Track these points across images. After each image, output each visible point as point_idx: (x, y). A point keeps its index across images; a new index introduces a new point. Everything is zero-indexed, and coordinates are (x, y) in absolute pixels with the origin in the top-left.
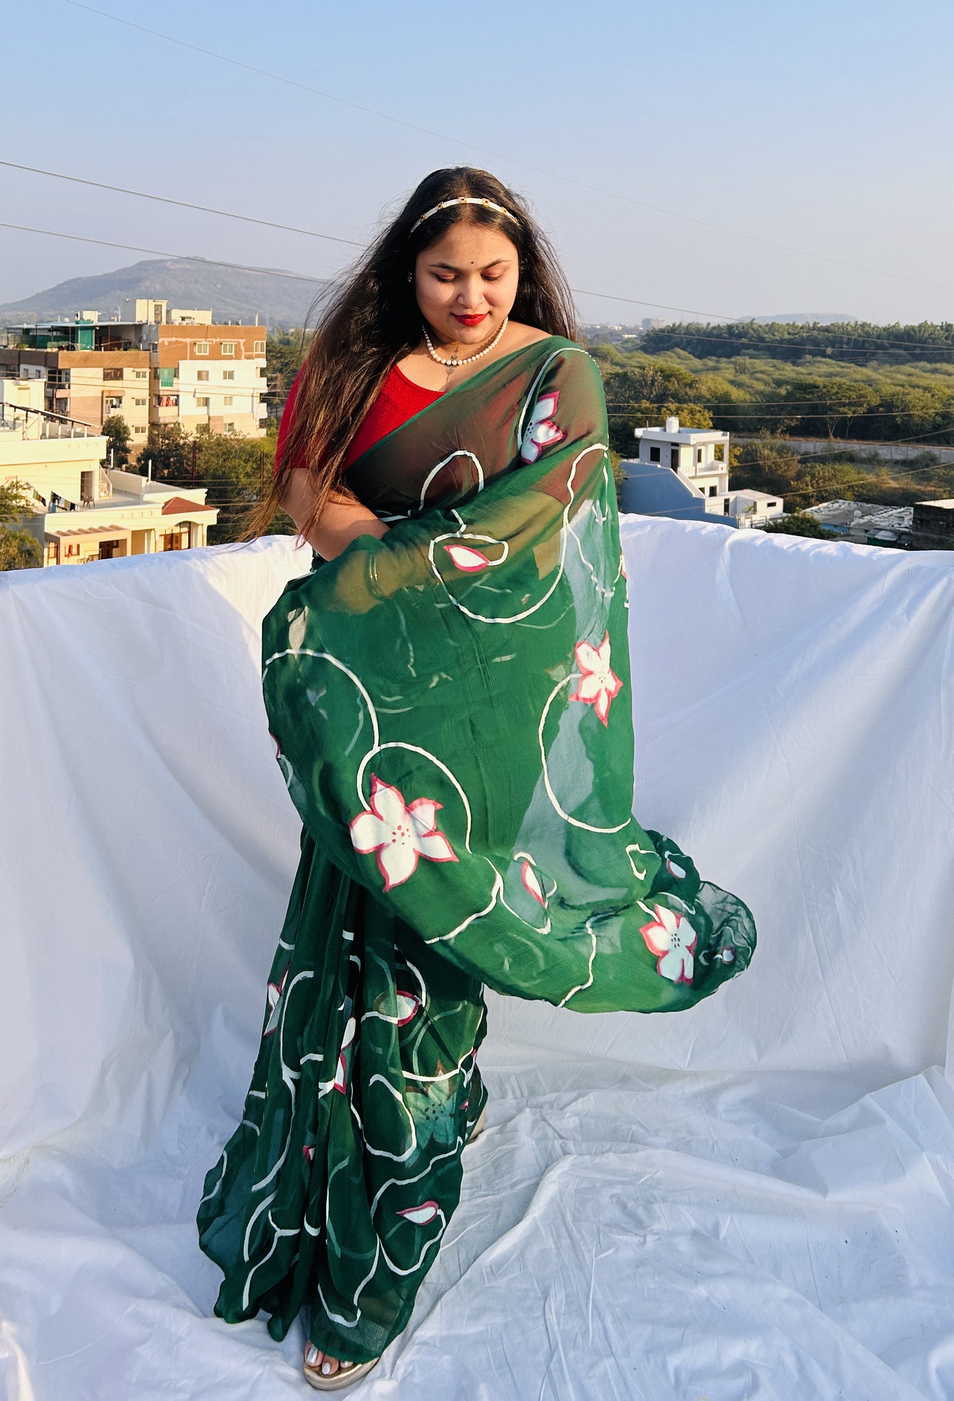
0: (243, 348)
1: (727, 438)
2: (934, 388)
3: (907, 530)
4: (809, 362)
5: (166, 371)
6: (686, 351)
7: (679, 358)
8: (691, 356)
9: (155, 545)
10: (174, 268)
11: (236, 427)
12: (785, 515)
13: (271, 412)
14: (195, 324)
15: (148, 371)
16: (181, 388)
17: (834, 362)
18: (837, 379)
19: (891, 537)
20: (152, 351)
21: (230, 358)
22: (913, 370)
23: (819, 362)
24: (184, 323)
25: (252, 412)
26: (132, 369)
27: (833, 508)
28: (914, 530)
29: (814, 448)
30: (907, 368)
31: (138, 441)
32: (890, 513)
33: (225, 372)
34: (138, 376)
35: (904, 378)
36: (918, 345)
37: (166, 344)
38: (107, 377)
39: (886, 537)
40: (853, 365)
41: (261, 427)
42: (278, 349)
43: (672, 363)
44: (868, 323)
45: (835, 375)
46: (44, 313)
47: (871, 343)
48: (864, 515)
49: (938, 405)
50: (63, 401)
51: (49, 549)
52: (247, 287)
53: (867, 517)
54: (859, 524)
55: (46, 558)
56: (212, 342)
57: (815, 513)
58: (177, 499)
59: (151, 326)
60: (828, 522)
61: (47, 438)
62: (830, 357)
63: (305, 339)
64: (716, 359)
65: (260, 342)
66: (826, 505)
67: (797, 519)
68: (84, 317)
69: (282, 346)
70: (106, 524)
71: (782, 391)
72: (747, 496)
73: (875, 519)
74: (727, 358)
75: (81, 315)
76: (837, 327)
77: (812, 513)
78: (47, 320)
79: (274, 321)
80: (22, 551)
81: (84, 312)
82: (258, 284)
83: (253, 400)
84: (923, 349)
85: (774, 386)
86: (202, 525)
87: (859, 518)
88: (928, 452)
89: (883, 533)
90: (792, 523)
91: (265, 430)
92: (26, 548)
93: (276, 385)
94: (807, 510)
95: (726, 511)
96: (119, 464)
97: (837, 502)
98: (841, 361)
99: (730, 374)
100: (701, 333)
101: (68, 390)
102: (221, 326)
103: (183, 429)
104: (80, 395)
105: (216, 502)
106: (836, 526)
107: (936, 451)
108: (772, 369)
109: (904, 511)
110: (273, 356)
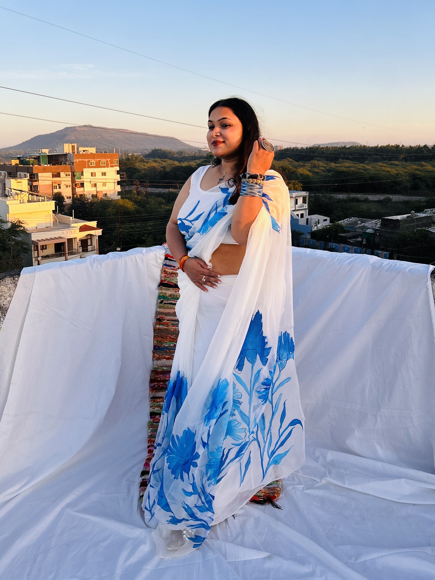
0: (109, 163)
1: (308, 194)
2: (391, 171)
3: (378, 228)
4: (341, 162)
5: (78, 173)
6: (291, 159)
7: (289, 162)
8: (294, 161)
9: (76, 245)
10: (79, 130)
11: (108, 195)
12: (330, 224)
13: (122, 189)
14: (89, 153)
15: (70, 173)
16: (85, 180)
17: (351, 162)
18: (352, 169)
19: (372, 231)
20: (71, 165)
21: (104, 167)
22: (382, 164)
23: (346, 162)
24: (84, 153)
25: (115, 189)
26: (64, 173)
27: (349, 221)
28: (381, 228)
29: (343, 197)
30: (380, 164)
31: (68, 201)
32: (372, 222)
33: (102, 173)
34: (66, 175)
35: (378, 167)
36: (385, 154)
37: (77, 162)
38: (53, 176)
39: (370, 231)
40: (359, 163)
41: (118, 195)
42: (124, 163)
43: (286, 164)
44: (366, 145)
45: (352, 167)
46: (26, 150)
47: (366, 154)
48: (362, 223)
49: (391, 178)
50: (36, 187)
51: (34, 247)
52: (110, 137)
53: (363, 224)
54: (360, 227)
55: (33, 251)
56: (96, 160)
57: (342, 223)
58: (85, 225)
59: (71, 154)
60: (347, 226)
61: (30, 202)
62: (350, 160)
63: (135, 158)
64: (304, 162)
65: (116, 160)
66: (346, 219)
67: (335, 225)
68: (43, 152)
69: (125, 161)
70: (57, 236)
71: (330, 174)
72: (315, 217)
73: (366, 224)
74: (308, 161)
75: (42, 150)
76: (353, 147)
77: (341, 223)
78: (28, 153)
79: (123, 151)
80: (23, 248)
81: (43, 149)
82: (115, 136)
83: (114, 184)
84: (387, 155)
85: (327, 172)
86: (96, 235)
87: (360, 224)
88: (388, 197)
89: (368, 230)
90: (333, 227)
91: (120, 196)
92: (24, 247)
93: (124, 178)
94: (339, 222)
95: (307, 223)
96: (61, 212)
97: (351, 218)
98: (354, 161)
99: (309, 168)
100: (298, 151)
101: (38, 182)
102: (100, 154)
103: (86, 197)
104: (43, 184)
105: (101, 226)
106: (350, 228)
107: (391, 197)
108: (326, 165)
109: (377, 221)
110: (122, 165)
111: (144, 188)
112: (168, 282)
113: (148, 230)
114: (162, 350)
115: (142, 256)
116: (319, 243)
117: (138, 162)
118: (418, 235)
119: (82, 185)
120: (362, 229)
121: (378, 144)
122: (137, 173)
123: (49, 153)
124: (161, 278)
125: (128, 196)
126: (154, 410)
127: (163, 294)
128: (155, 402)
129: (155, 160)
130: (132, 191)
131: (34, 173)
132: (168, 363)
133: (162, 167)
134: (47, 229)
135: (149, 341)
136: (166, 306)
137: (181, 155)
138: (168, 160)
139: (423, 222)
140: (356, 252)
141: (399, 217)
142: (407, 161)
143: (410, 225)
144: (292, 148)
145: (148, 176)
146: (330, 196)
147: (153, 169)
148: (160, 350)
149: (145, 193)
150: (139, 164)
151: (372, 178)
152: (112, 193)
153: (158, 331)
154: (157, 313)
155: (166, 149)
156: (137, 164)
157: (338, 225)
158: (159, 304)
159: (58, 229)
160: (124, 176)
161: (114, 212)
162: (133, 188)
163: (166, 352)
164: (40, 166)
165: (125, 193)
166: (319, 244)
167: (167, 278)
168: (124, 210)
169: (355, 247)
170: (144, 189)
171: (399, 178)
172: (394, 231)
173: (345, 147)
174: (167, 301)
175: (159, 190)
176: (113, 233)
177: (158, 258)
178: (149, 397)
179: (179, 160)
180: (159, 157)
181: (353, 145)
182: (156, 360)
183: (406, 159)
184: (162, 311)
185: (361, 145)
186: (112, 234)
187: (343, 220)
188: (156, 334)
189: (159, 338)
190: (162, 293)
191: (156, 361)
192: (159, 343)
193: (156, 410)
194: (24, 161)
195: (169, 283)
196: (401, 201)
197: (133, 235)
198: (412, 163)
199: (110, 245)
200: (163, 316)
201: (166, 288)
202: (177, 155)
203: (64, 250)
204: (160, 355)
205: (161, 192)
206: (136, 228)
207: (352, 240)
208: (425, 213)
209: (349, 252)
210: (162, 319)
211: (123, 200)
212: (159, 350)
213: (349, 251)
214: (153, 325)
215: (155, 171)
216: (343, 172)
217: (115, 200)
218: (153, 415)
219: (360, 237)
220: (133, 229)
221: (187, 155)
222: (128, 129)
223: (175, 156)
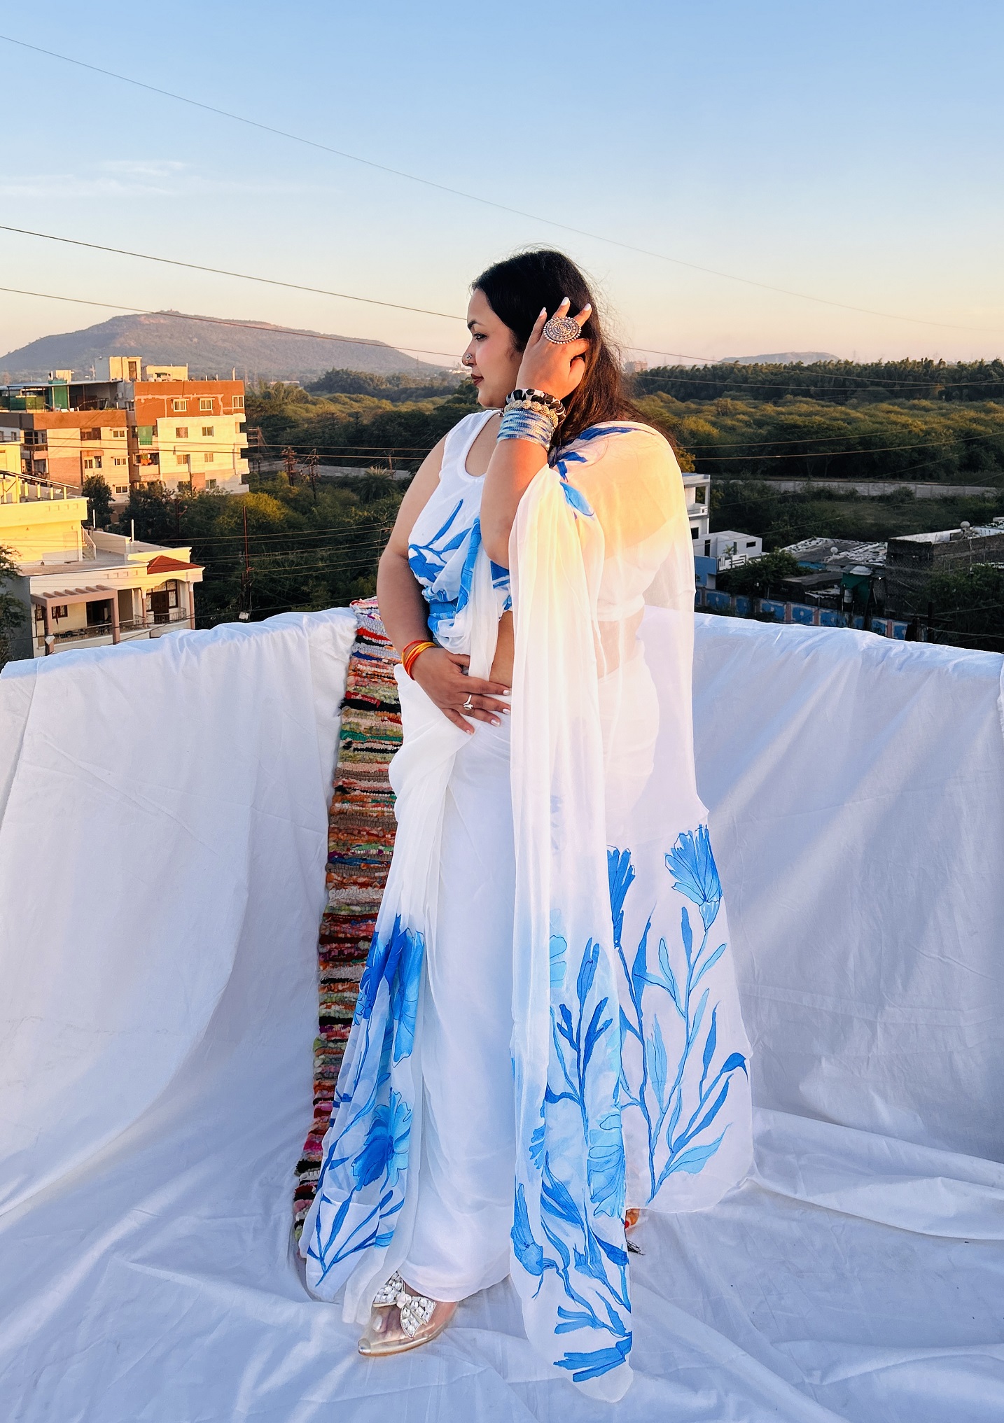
0: (221, 403)
1: (708, 480)
2: (911, 425)
3: (881, 565)
4: (790, 402)
5: (144, 429)
6: (669, 394)
7: (662, 401)
8: (674, 399)
9: (140, 606)
10: (147, 322)
11: (218, 483)
12: (764, 554)
13: (254, 468)
14: (171, 381)
15: (125, 429)
16: (161, 446)
17: (814, 401)
18: (817, 419)
19: (866, 572)
20: (128, 409)
21: (209, 414)
22: (891, 407)
23: (801, 402)
24: (160, 380)
25: (234, 468)
26: (109, 428)
27: (810, 546)
28: (887, 565)
29: (794, 487)
30: (885, 406)
31: (120, 499)
32: (866, 548)
33: (204, 429)
34: (116, 434)
35: (881, 414)
36: (897, 382)
37: (143, 401)
38: (83, 437)
39: (860, 572)
40: (833, 403)
41: (243, 483)
42: (258, 403)
43: (655, 406)
44: (850, 361)
45: (816, 415)
46: (17, 373)
47: (851, 381)
48: (841, 550)
49: (914, 441)
50: (41, 463)
51: (36, 611)
52: (224, 341)
53: (843, 554)
54: (836, 561)
55: (34, 620)
56: (190, 398)
57: (793, 552)
58: (162, 558)
59: (126, 383)
60: (805, 559)
61: (27, 501)
62: (811, 397)
63: (285, 392)
64: (698, 401)
65: (238, 396)
66: (803, 542)
67: (776, 557)
68: (57, 377)
69: (261, 400)
70: (93, 585)
71: (763, 432)
72: (727, 537)
73: (851, 555)
74: (709, 400)
75: (55, 374)
76: (819, 366)
77: (790, 551)
78: (20, 380)
79: (254, 374)
80: (8, 614)
81: (57, 371)
82: (236, 337)
83: (234, 456)
84: (902, 385)
85: (755, 427)
86: (188, 582)
87: (835, 554)
88: (903, 488)
89: (857, 568)
90: (771, 561)
91: (248, 486)
92: (12, 611)
93: (257, 440)
94: (786, 548)
95: (707, 553)
96: (103, 524)
97: (815, 540)
98: (822, 400)
99: (712, 416)
100: (685, 376)
101: (45, 451)
102: (198, 382)
103: (164, 488)
104: (57, 456)
105: (200, 559)
106: (812, 563)
107: (912, 486)
108: (753, 410)
109: (878, 546)
110: (253, 410)
111: (306, 465)
112: (363, 696)
113: (317, 569)
114: (350, 863)
115: (300, 633)
116: (735, 601)
117: (293, 401)
118: (979, 579)
119: (155, 458)
120: (842, 567)
121: (881, 359)
122: (288, 430)
123: (72, 380)
124: (346, 688)
125: (269, 485)
126: (328, 1010)
127: (352, 726)
128: (331, 992)
129: (334, 397)
130: (276, 472)
131: (35, 429)
132: (364, 895)
133: (350, 415)
134: (69, 567)
135: (318, 843)
136: (360, 755)
137: (397, 386)
138: (367, 396)
139: (989, 548)
140: (826, 623)
141: (931, 537)
142: (951, 400)
143: (957, 555)
144: (669, 368)
145: (316, 437)
146: (764, 486)
147: (330, 418)
148: (343, 865)
149: (308, 477)
150: (294, 408)
151: (866, 442)
152: (227, 479)
153: (338, 817)
154: (338, 773)
155: (360, 371)
156: (289, 407)
157: (783, 558)
158: (341, 751)
159: (96, 568)
160: (258, 438)
161: (233, 525)
162: (280, 465)
163: (360, 868)
164: (51, 412)
165: (261, 479)
166: (736, 604)
167: (361, 688)
168: (257, 521)
169: (824, 611)
170: (307, 468)
171: (931, 440)
172: (919, 571)
173: (798, 367)
174: (362, 743)
175: (345, 472)
176: (230, 576)
177: (338, 637)
178: (318, 978)
179: (394, 399)
180: (344, 391)
181: (820, 361)
182: (333, 887)
183: (948, 396)
184: (348, 769)
185: (840, 361)
186: (229, 579)
187: (795, 543)
188: (333, 825)
189: (343, 834)
190: (349, 723)
191: (333, 891)
192: (342, 847)
193: (335, 1010)
194: (11, 399)
195: (365, 699)
196: (936, 496)
197: (280, 581)
198: (963, 404)
199: (224, 605)
200: (352, 780)
201: (358, 711)
202: (388, 385)
203: (110, 619)
204: (344, 876)
205: (348, 474)
206: (286, 565)
207: (817, 594)
208: (995, 526)
209: (811, 623)
210: (350, 788)
211: (256, 496)
212: (342, 863)
213: (810, 619)
214: (327, 802)
215: (333, 425)
216: (795, 426)
217: (235, 496)
218: (326, 1022)
219: (836, 586)
220: (279, 566)
221: (413, 386)
222: (267, 322)
223: (384, 387)
